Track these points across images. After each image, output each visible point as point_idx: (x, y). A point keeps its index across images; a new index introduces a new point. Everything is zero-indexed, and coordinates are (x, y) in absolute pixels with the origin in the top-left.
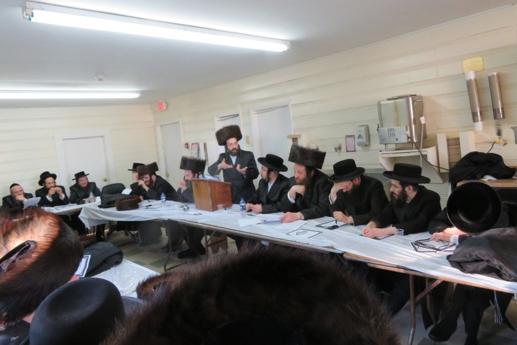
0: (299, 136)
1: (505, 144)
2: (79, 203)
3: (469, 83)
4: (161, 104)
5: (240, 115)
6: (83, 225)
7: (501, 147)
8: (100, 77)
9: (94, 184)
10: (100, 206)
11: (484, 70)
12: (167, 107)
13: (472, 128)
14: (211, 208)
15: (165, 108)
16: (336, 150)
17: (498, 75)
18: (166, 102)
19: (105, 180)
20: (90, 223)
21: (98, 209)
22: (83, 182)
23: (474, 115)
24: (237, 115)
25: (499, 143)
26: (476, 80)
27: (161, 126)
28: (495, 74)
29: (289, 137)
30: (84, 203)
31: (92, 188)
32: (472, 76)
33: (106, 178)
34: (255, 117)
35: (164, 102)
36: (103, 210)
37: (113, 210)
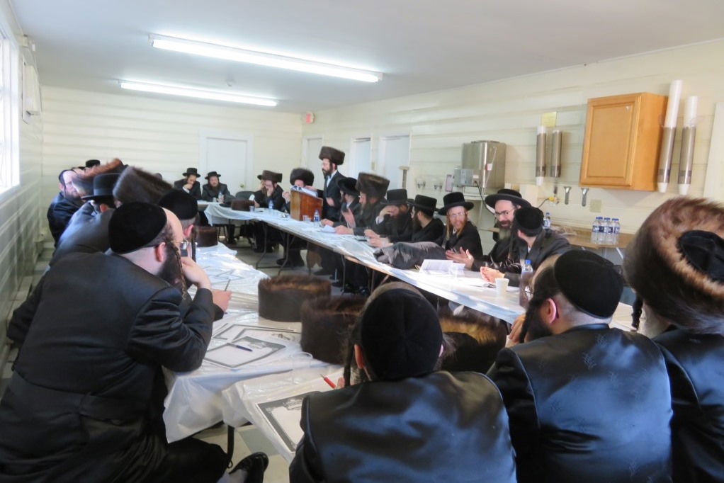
0: (409, 168)
1: (558, 202)
2: (208, 201)
3: (538, 137)
4: (309, 115)
5: (372, 139)
6: (207, 220)
7: (554, 205)
8: (230, 83)
9: (225, 186)
10: (221, 205)
11: (556, 126)
12: (314, 120)
13: (534, 182)
14: (299, 218)
15: (312, 120)
16: (436, 187)
17: (561, 134)
18: (314, 115)
19: (242, 187)
20: (213, 220)
21: (219, 206)
22: (214, 181)
23: (538, 169)
24: (369, 139)
25: (553, 201)
26: (545, 135)
27: (309, 140)
28: (558, 131)
29: (401, 168)
30: (212, 201)
31: (223, 188)
32: (542, 131)
33: (244, 184)
34: (383, 143)
35: (312, 114)
36: (222, 208)
37: (230, 210)
